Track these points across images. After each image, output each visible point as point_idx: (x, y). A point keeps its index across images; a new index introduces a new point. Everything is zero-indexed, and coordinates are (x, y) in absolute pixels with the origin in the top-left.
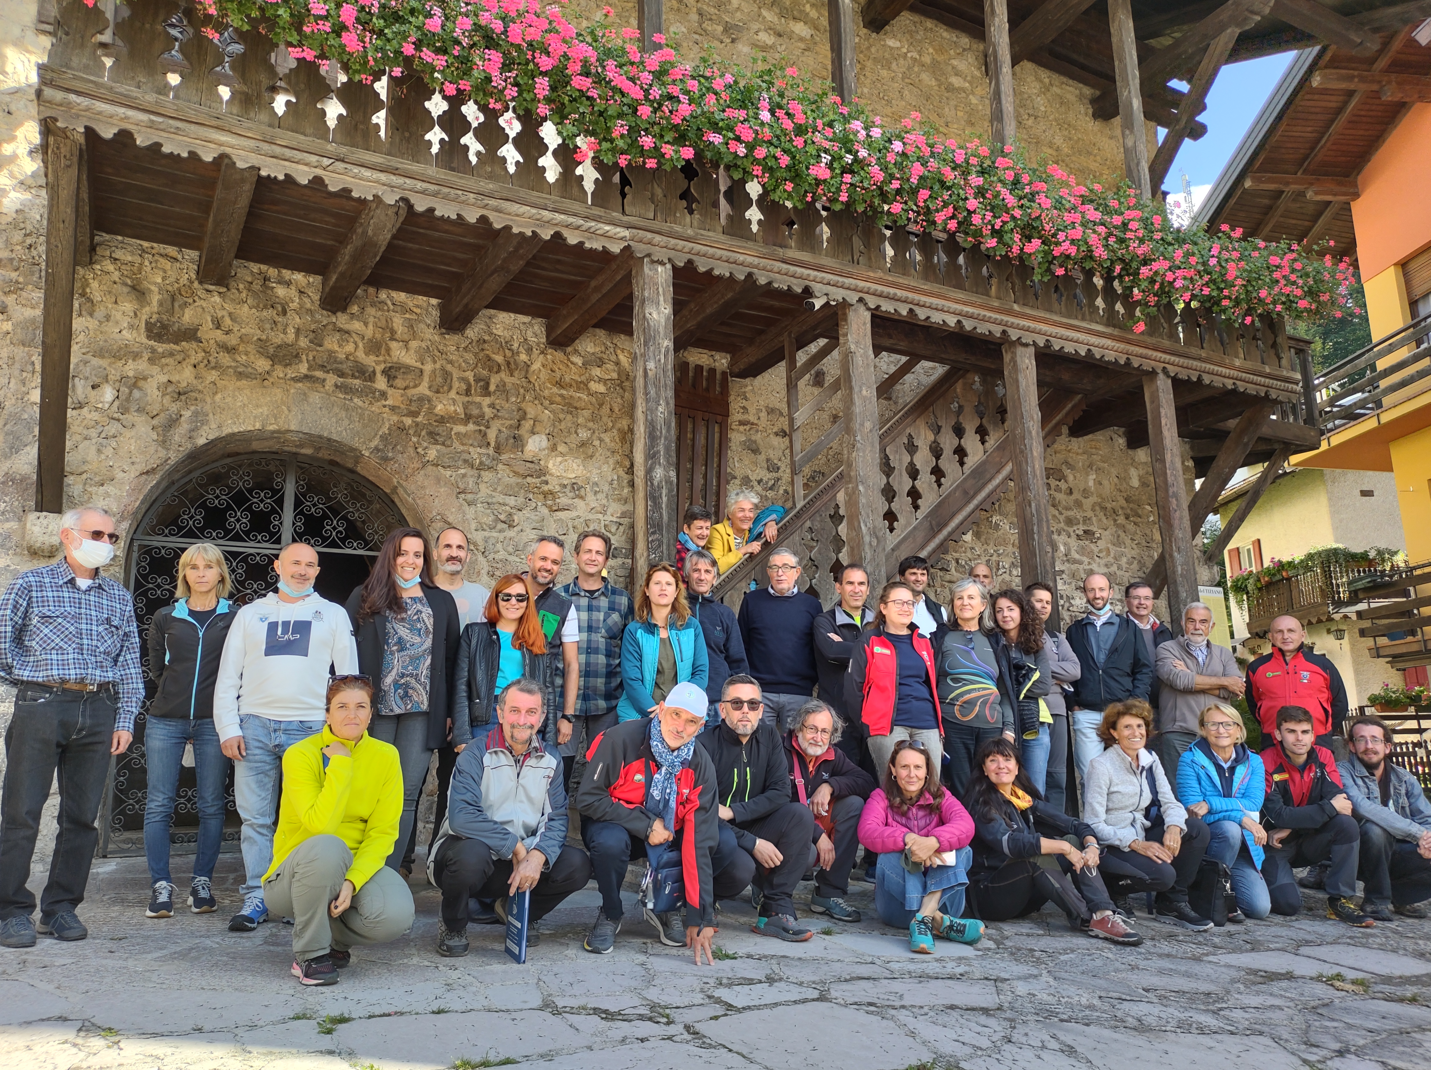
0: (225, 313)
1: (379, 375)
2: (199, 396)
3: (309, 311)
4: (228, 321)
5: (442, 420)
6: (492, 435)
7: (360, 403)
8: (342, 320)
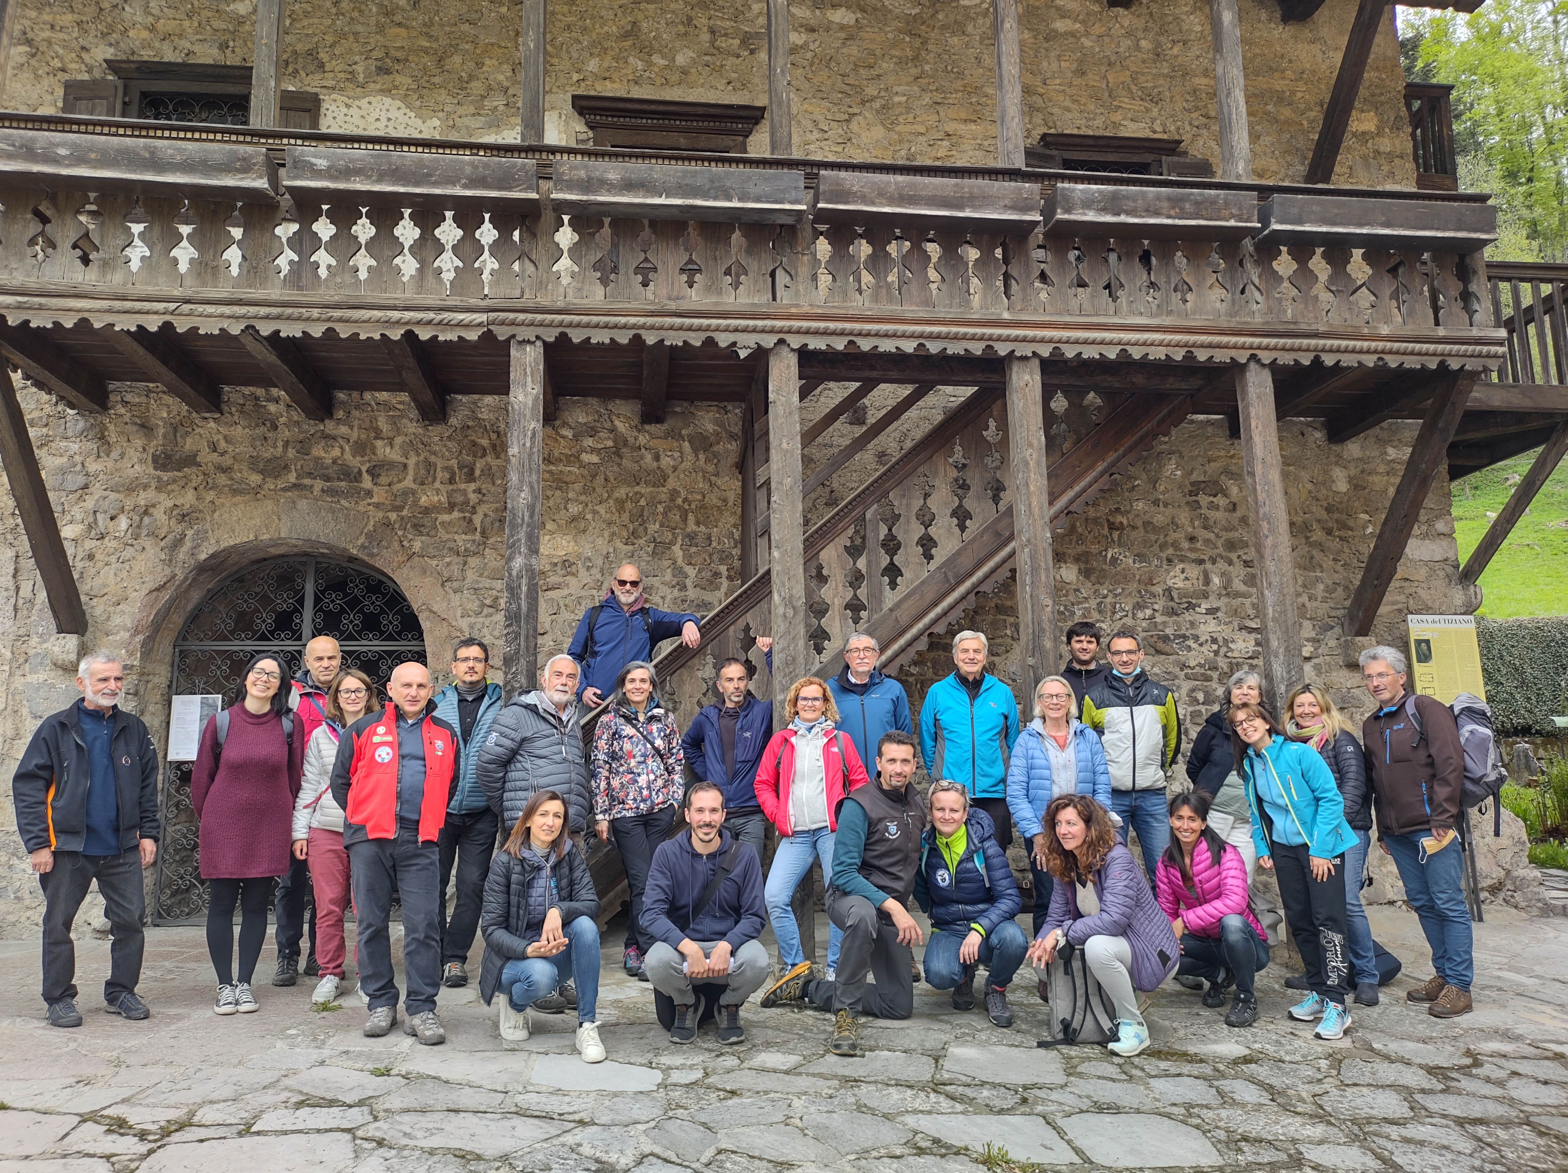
0: (220, 437)
1: (365, 475)
2: (200, 516)
3: (297, 423)
4: (223, 444)
5: (427, 511)
6: (477, 520)
7: (346, 504)
8: (329, 426)
